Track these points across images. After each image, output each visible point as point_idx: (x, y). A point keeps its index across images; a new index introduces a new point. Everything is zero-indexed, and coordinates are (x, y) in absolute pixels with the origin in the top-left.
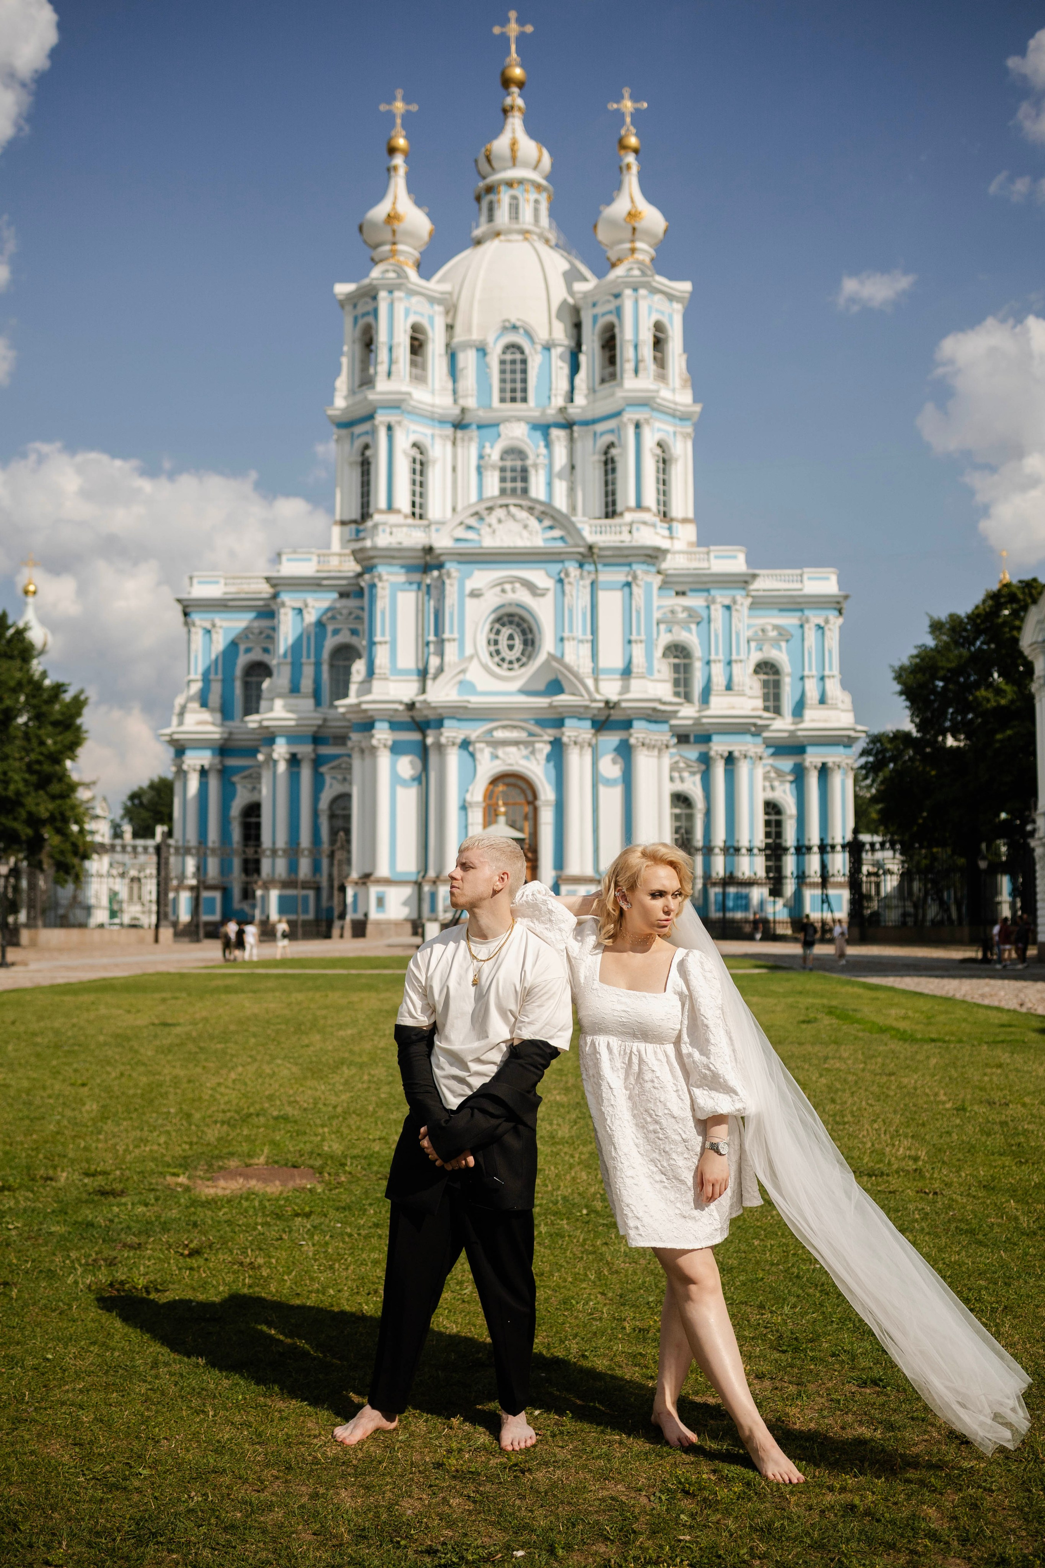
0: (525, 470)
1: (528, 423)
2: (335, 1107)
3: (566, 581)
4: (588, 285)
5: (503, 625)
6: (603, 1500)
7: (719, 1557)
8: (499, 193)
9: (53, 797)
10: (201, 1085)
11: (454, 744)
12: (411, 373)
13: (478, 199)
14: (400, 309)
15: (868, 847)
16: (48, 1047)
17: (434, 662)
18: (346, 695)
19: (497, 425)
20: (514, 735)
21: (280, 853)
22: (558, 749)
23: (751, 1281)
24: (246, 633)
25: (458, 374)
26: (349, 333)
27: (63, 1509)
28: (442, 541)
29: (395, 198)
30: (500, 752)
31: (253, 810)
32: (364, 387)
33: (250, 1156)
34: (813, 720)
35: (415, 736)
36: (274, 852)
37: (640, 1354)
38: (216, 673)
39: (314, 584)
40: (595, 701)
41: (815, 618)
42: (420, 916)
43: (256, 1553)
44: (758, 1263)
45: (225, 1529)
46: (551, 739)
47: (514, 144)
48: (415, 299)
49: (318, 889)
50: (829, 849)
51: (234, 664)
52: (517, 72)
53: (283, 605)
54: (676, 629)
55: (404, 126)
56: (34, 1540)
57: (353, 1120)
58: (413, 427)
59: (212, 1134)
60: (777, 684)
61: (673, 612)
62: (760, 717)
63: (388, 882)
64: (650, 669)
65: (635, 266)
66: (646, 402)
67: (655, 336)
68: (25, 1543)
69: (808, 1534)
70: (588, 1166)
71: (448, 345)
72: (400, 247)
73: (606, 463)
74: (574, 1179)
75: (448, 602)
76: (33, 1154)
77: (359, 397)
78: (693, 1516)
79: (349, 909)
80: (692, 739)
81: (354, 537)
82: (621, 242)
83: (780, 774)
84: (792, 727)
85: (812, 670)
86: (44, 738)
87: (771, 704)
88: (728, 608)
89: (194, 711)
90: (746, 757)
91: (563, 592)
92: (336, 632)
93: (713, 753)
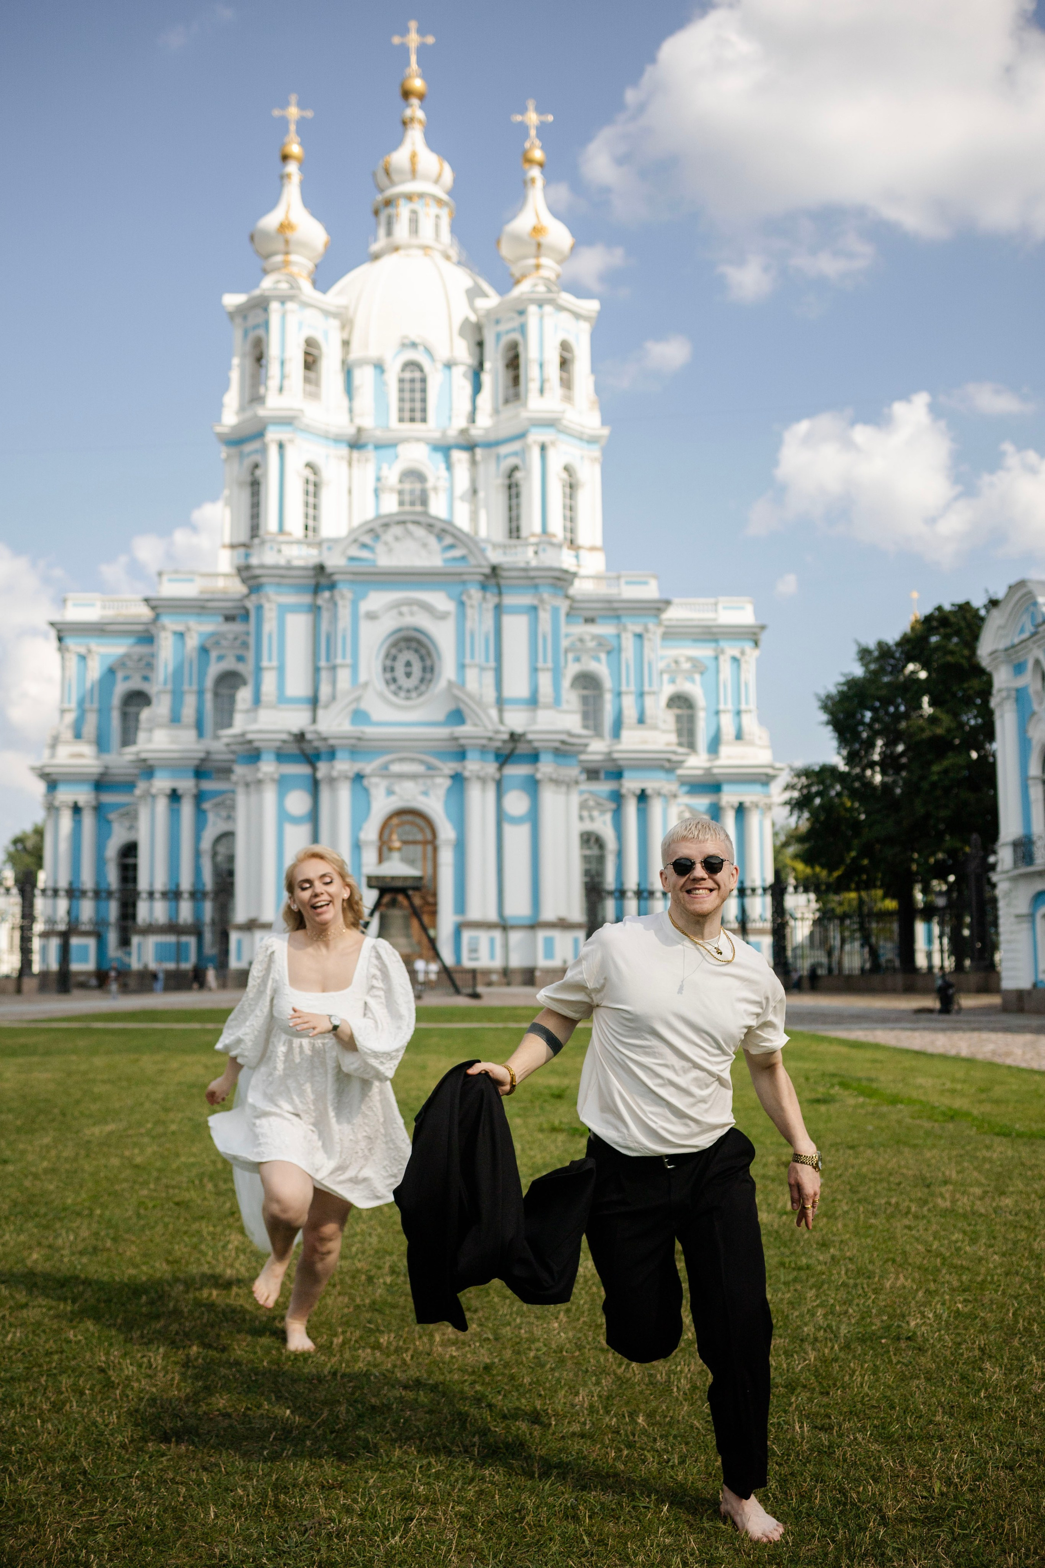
0: (424, 493)
1: (428, 443)
3: (468, 604)
4: (491, 301)
5: (400, 650)
8: (397, 206)
11: (345, 778)
12: (304, 390)
13: (376, 213)
14: (292, 321)
17: (325, 691)
18: (230, 725)
19: (397, 445)
20: (412, 768)
21: (158, 896)
22: (459, 780)
24: (125, 659)
25: (355, 392)
26: (239, 346)
28: (334, 561)
29: (289, 207)
30: (397, 787)
31: (130, 850)
32: (255, 403)
34: (729, 757)
35: (303, 770)
36: (151, 894)
38: (92, 702)
39: (197, 606)
40: (499, 732)
41: (731, 649)
46: (452, 773)
47: (413, 157)
48: (309, 312)
49: (199, 936)
50: (748, 892)
51: (110, 693)
52: (417, 84)
53: (164, 628)
54: (584, 658)
55: (298, 132)
58: (306, 446)
60: (691, 719)
61: (581, 640)
62: (674, 753)
64: (557, 701)
65: (540, 282)
66: (551, 423)
67: (561, 356)
71: (344, 362)
72: (293, 258)
73: (510, 487)
75: (341, 625)
77: (248, 413)
79: (233, 957)
80: (602, 775)
81: (242, 559)
82: (525, 257)
84: (707, 764)
85: (727, 704)
87: (685, 740)
88: (640, 637)
89: (67, 742)
90: (658, 795)
91: (464, 615)
92: (220, 658)
93: (624, 791)
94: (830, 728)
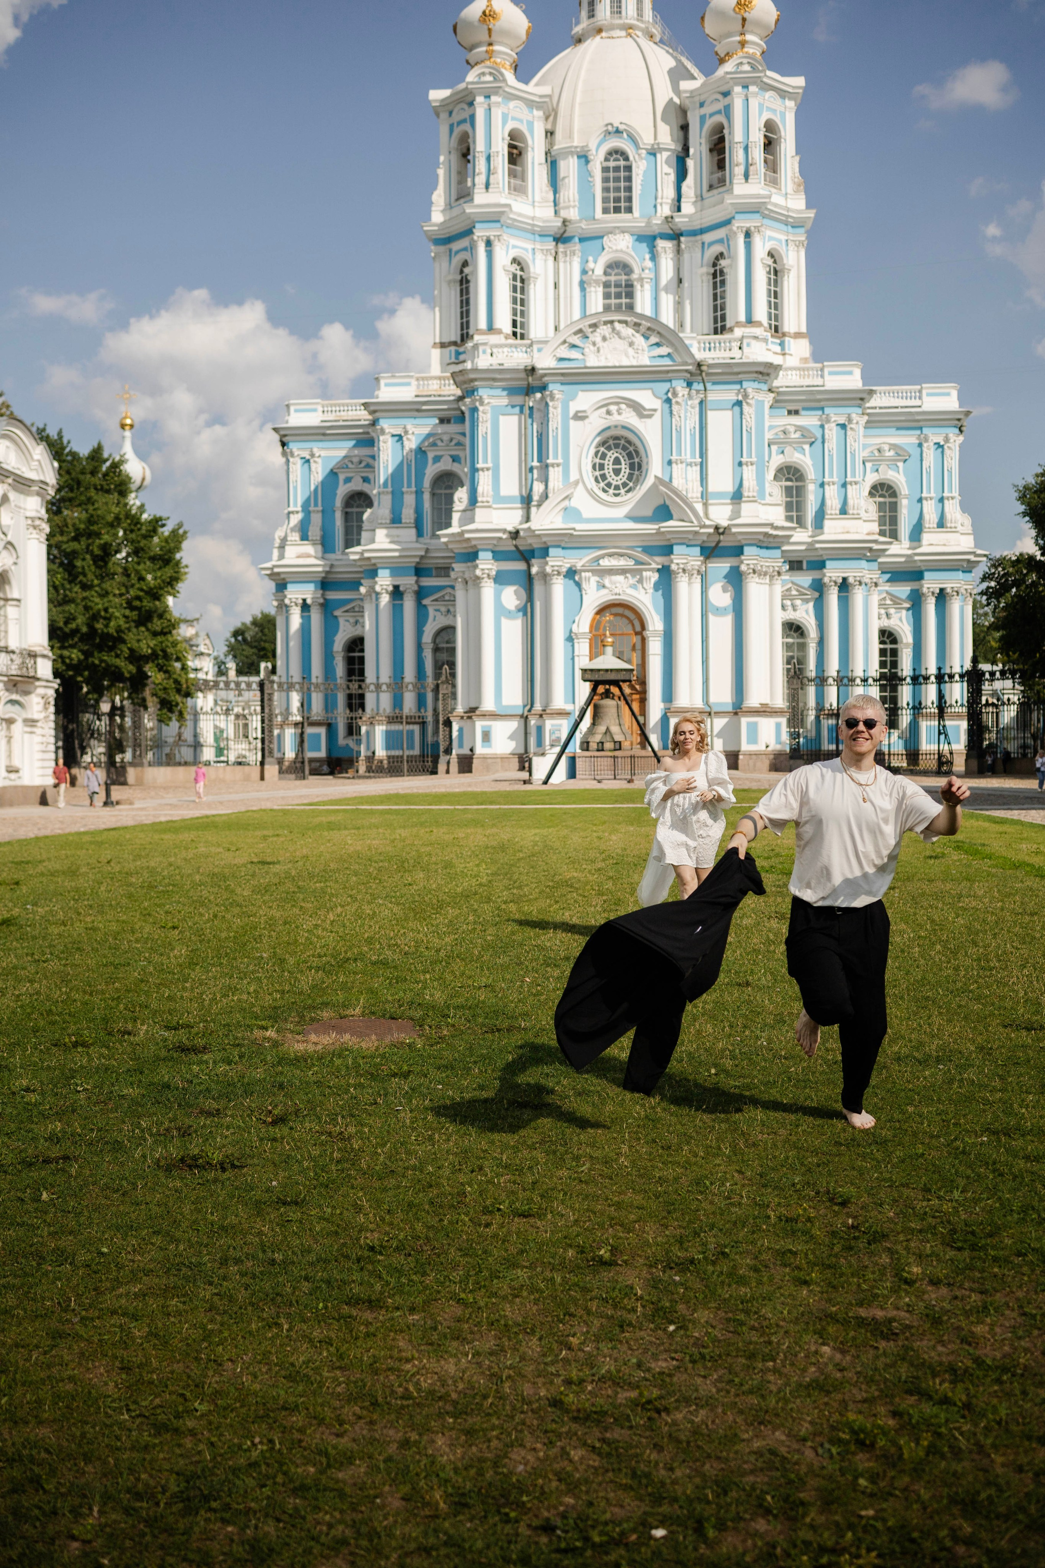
0: (630, 286)
1: (633, 234)
2: (438, 951)
3: (674, 401)
4: (695, 84)
5: (609, 448)
6: (759, 1453)
7: (913, 1541)
9: (155, 634)
10: (297, 927)
11: (559, 573)
12: (510, 183)
14: (497, 114)
15: (987, 676)
16: (142, 887)
17: (538, 488)
18: (448, 525)
19: (602, 237)
20: (622, 563)
21: (384, 687)
22: (666, 576)
23: (910, 1157)
24: (344, 464)
25: (559, 183)
26: (445, 142)
27: (99, 1459)
28: (545, 361)
30: (607, 581)
31: (356, 645)
32: (462, 201)
33: (345, 1006)
34: (930, 545)
35: (521, 566)
36: (378, 686)
37: (790, 1251)
38: (316, 505)
39: (413, 409)
40: (705, 526)
41: (935, 436)
42: (526, 751)
43: (330, 1526)
44: (915, 1134)
45: (295, 1492)
46: (660, 566)
48: (512, 104)
49: (423, 724)
50: (946, 678)
51: (334, 495)
53: (383, 431)
54: (788, 450)
56: (59, 1505)
57: (458, 966)
58: (513, 241)
59: (306, 981)
60: (894, 507)
61: (785, 432)
62: (875, 542)
63: (494, 716)
64: (761, 493)
65: (745, 61)
66: (757, 209)
67: (765, 136)
68: (47, 1508)
69: (1023, 1509)
70: (713, 1017)
71: (548, 153)
72: (497, 48)
73: (714, 275)
74: (699, 1032)
75: (552, 425)
76: (113, 1004)
77: (456, 211)
78: (873, 1478)
79: (455, 744)
80: (805, 566)
81: (453, 360)
82: (729, 35)
83: (896, 600)
84: (910, 552)
85: (931, 492)
86: (144, 573)
87: (887, 528)
88: (843, 426)
89: (295, 544)
90: (860, 583)
91: (671, 412)
92: (437, 459)
93: (826, 580)
94: (1027, 518)
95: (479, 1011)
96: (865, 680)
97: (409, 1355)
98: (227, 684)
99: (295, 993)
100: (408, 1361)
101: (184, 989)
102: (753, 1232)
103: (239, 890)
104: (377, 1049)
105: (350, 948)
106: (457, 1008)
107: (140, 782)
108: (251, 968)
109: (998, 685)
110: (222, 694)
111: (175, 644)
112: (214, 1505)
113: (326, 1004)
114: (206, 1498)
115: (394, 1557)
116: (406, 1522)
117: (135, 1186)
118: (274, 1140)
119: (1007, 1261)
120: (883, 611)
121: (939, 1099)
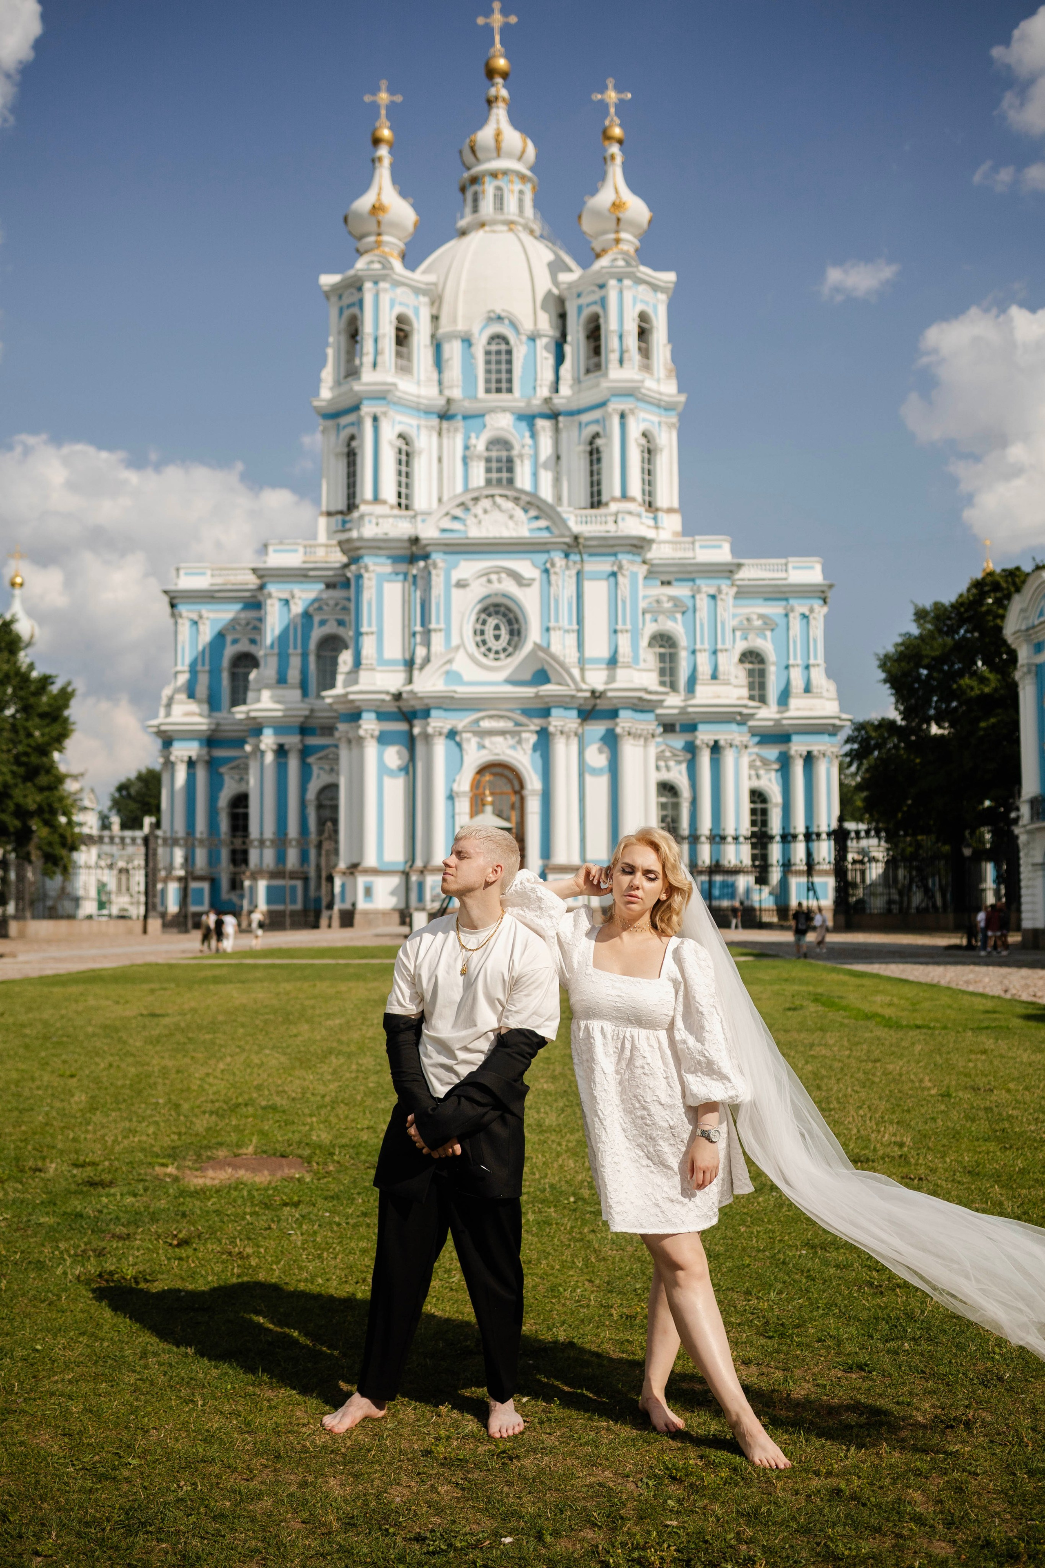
0: (510, 460)
1: (513, 413)
2: (323, 1096)
3: (552, 571)
4: (573, 276)
5: (489, 615)
6: (591, 1486)
7: (707, 1542)
8: (483, 183)
9: (41, 789)
10: (190, 1076)
11: (440, 734)
12: (396, 363)
13: (463, 190)
14: (385, 300)
15: (853, 835)
16: (37, 1038)
17: (421, 652)
18: (332, 686)
19: (482, 416)
20: (501, 724)
21: (268, 843)
22: (544, 738)
23: (738, 1267)
24: (233, 624)
25: (444, 364)
26: (335, 324)
27: (52, 1499)
28: (428, 532)
29: (380, 189)
30: (487, 742)
31: (240, 801)
32: (350, 379)
33: (239, 1146)
34: (798, 709)
35: (402, 726)
36: (262, 842)
37: (628, 1341)
38: (203, 664)
39: (301, 575)
40: (581, 690)
41: (800, 607)
42: (408, 906)
43: (245, 1542)
44: (744, 1249)
45: (215, 1519)
46: (538, 728)
47: (498, 134)
48: (400, 290)
49: (306, 879)
50: (814, 837)
51: (221, 656)
52: (501, 63)
53: (270, 596)
54: (661, 618)
55: (388, 117)
56: (23, 1530)
57: (342, 1110)
58: (399, 418)
59: (201, 1124)
60: (762, 673)
61: (658, 602)
62: (745, 706)
63: (375, 872)
64: (636, 658)
65: (619, 256)
66: (631, 393)
67: (640, 327)
68: (14, 1533)
69: (794, 1518)
70: (577, 1154)
71: (433, 336)
72: (385, 238)
73: (591, 453)
74: (561, 1167)
75: (435, 592)
76: (22, 1145)
77: (344, 388)
78: (680, 1501)
80: (678, 728)
81: (340, 527)
82: (605, 232)
83: (765, 762)
84: (777, 716)
85: (797, 659)
86: (32, 730)
87: (756, 693)
88: (713, 597)
89: (181, 702)
90: (731, 745)
91: (549, 582)
92: (323, 623)
93: (698, 742)
94: (888, 685)
95: (362, 1150)
96: (736, 838)
97: (306, 1421)
98: (112, 838)
99: (191, 1135)
100: (304, 1425)
101: (87, 1131)
102: (598, 1328)
103: (131, 1041)
104: (270, 1183)
105: (241, 1094)
106: (342, 1147)
107: (22, 935)
108: (149, 1112)
109: (864, 843)
110: (107, 848)
111: (61, 799)
112: (151, 1529)
113: (221, 1144)
114: (144, 1524)
115: (297, 1561)
116: (307, 1537)
117: (59, 1298)
118: (180, 1259)
119: (808, 1346)
120: (753, 772)
121: (769, 1221)
